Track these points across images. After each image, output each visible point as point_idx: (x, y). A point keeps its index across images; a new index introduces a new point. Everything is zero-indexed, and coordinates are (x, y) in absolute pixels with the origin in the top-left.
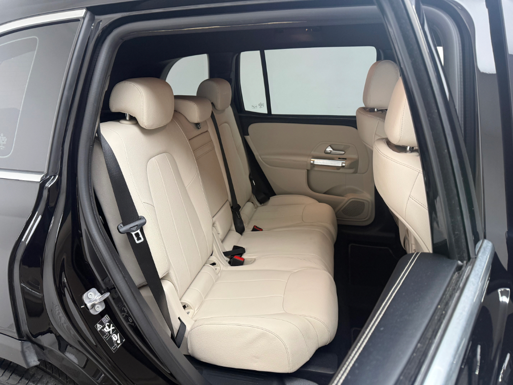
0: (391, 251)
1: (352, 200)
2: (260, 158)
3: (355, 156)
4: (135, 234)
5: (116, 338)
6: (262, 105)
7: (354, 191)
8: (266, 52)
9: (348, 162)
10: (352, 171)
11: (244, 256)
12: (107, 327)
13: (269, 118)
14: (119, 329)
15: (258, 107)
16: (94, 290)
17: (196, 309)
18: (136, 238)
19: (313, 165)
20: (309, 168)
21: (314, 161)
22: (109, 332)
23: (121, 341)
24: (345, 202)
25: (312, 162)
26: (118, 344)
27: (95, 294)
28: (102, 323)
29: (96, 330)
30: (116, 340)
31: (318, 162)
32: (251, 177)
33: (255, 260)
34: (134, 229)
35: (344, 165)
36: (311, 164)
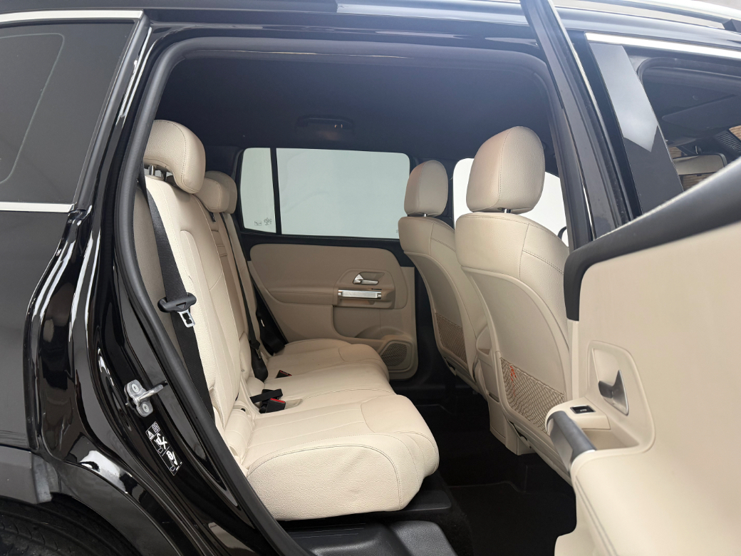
0: (443, 407)
1: (391, 343)
2: (267, 291)
3: (391, 286)
4: (184, 315)
5: (171, 456)
6: (268, 221)
7: (393, 332)
8: (278, 150)
9: (385, 293)
10: (387, 305)
11: (283, 399)
12: (159, 438)
13: (277, 238)
14: (173, 445)
15: (264, 224)
16: (136, 381)
17: (242, 456)
18: (184, 321)
19: (342, 298)
20: (336, 303)
21: (342, 293)
22: (162, 446)
23: (178, 463)
24: (383, 345)
25: (339, 294)
26: (176, 466)
27: (140, 389)
28: (152, 431)
29: (149, 439)
30: (172, 459)
31: (348, 293)
32: (260, 315)
33: (300, 402)
34: (183, 307)
35: (380, 296)
36: (339, 297)
